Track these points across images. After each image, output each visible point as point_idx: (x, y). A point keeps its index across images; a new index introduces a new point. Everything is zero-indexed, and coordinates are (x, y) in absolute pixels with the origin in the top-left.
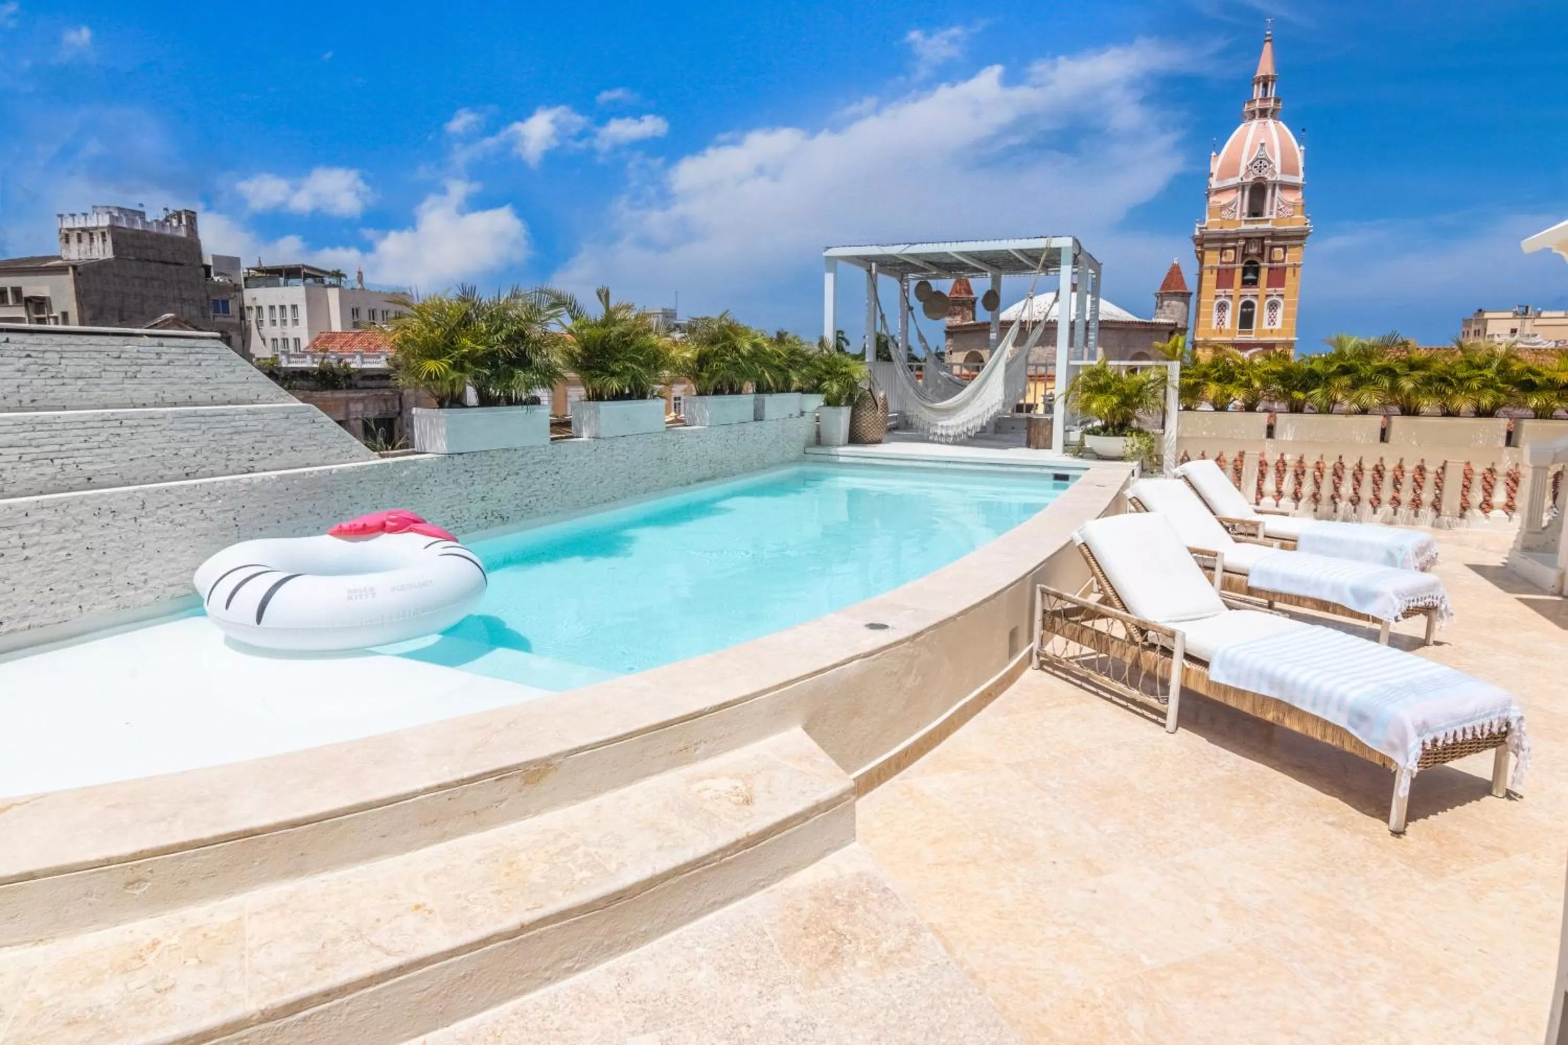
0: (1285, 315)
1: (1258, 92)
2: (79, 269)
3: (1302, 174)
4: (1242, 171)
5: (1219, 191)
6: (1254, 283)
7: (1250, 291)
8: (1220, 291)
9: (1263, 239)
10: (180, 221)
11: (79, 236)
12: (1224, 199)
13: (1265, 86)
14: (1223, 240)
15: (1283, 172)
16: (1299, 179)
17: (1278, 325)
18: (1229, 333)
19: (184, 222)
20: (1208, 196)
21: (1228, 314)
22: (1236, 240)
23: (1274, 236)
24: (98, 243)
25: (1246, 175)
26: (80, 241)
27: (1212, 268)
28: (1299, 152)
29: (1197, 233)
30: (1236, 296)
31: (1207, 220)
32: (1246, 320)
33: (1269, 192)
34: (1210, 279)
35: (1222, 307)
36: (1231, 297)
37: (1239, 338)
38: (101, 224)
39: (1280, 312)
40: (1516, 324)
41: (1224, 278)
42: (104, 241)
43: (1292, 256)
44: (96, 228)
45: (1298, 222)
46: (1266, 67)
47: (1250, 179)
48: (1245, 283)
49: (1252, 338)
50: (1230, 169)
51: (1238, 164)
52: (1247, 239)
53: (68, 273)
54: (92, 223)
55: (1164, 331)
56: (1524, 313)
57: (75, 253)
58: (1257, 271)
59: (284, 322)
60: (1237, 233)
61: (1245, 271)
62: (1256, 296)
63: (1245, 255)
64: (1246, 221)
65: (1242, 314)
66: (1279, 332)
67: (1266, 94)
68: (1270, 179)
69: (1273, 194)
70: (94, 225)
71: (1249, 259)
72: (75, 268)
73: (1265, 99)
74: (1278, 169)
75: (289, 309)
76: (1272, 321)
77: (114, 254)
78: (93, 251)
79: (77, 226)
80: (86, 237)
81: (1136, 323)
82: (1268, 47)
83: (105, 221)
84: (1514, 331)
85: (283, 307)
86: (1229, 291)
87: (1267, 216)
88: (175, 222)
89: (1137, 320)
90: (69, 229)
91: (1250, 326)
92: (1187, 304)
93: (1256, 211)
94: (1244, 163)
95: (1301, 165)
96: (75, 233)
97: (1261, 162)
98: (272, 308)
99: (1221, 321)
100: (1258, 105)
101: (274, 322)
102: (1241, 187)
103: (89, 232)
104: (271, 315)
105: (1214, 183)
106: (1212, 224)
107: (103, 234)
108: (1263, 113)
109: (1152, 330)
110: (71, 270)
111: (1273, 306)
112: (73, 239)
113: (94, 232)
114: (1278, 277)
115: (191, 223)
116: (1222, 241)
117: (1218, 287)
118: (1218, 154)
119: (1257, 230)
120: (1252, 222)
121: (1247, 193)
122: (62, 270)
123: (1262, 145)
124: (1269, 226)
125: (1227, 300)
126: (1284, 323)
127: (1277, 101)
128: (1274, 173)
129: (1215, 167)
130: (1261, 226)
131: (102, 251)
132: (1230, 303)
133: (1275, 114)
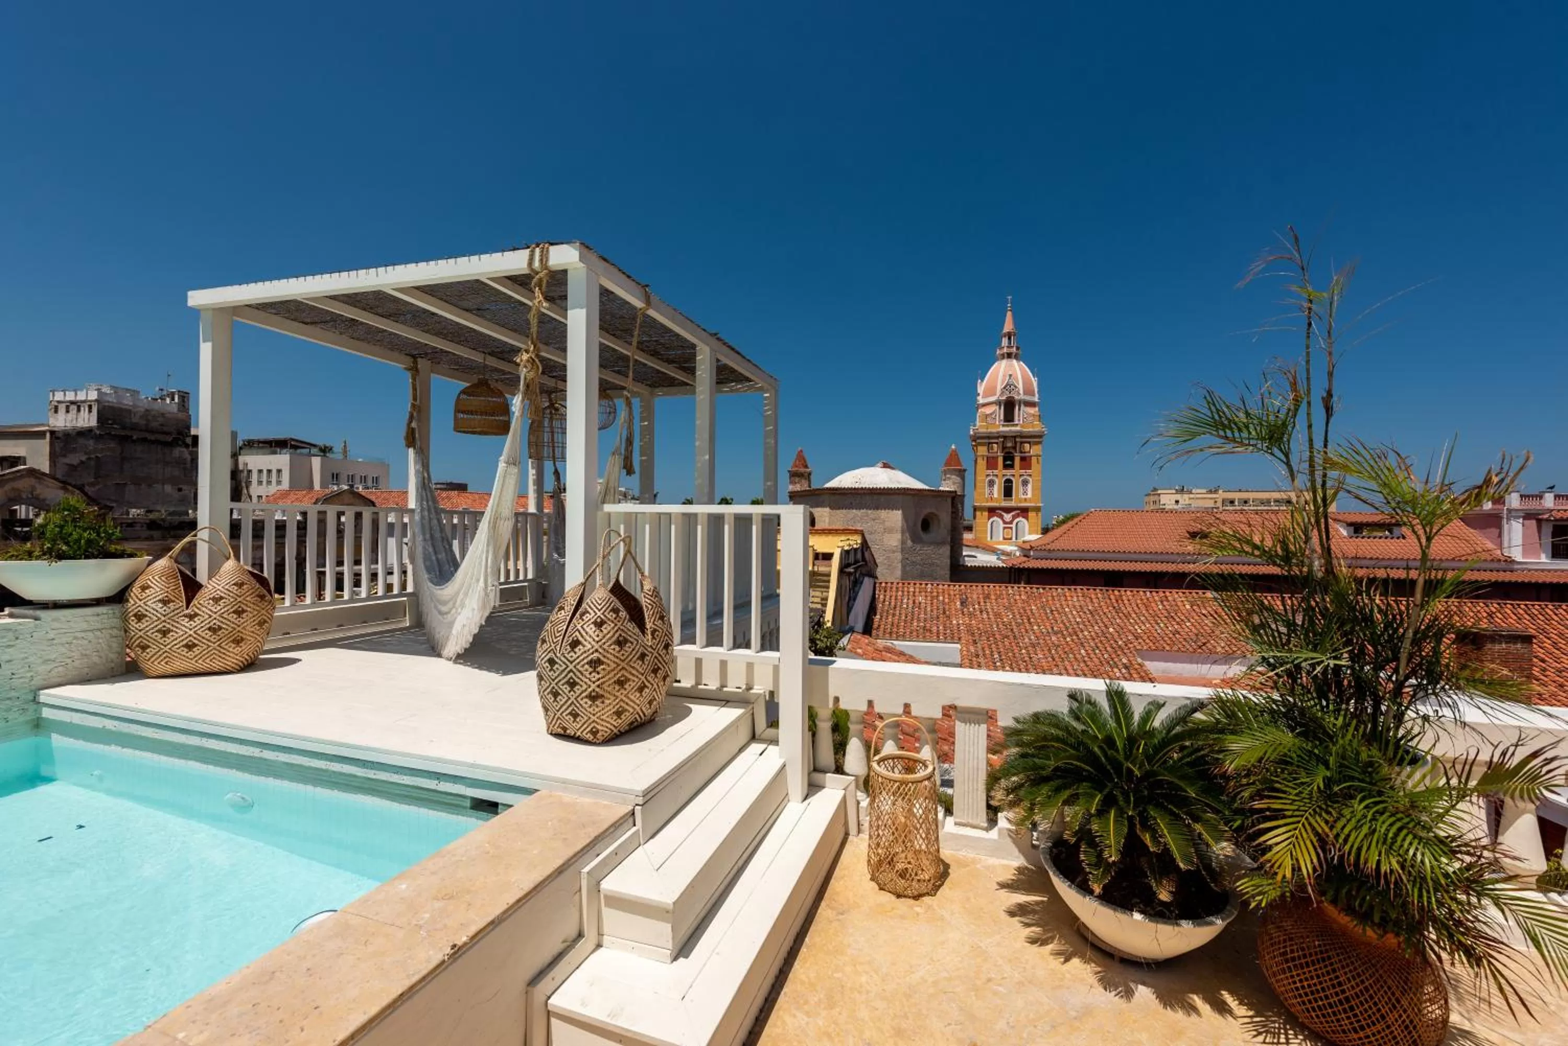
0: (1033, 490)
1: (1005, 341)
2: (57, 435)
3: (1037, 395)
4: (998, 392)
5: (984, 405)
6: (1011, 466)
7: (1009, 472)
8: (989, 472)
9: (1015, 437)
10: (173, 399)
11: (68, 407)
12: (988, 410)
13: (1010, 338)
14: (989, 438)
15: (1025, 393)
16: (1036, 399)
17: (1029, 495)
18: (997, 500)
19: (176, 400)
20: (977, 409)
21: (996, 487)
22: (998, 438)
23: (1022, 435)
24: (84, 413)
25: (1002, 393)
26: (68, 411)
27: (983, 456)
28: (1035, 382)
29: (972, 433)
30: (1000, 475)
31: (978, 423)
32: (1008, 491)
33: (1017, 407)
34: (982, 463)
35: (991, 483)
36: (997, 476)
37: (1004, 504)
38: (89, 398)
39: (1030, 486)
40: (1178, 497)
41: (991, 463)
42: (90, 411)
43: (1034, 450)
44: (84, 402)
45: (1036, 427)
46: (1008, 327)
47: (1004, 398)
48: (1006, 467)
49: (1012, 504)
50: (990, 391)
51: (996, 387)
52: (1005, 437)
53: (45, 438)
54: (81, 396)
55: (947, 496)
56: (1181, 491)
57: (61, 421)
58: (1012, 459)
59: (269, 483)
60: (998, 433)
61: (1005, 459)
62: (1013, 476)
63: (1004, 448)
64: (1003, 426)
65: (1005, 487)
66: (1031, 500)
67: (1010, 343)
68: (1016, 397)
69: (1019, 409)
70: (83, 398)
71: (1007, 450)
72: (52, 433)
73: (1009, 347)
74: (1021, 392)
75: (274, 473)
76: (1025, 493)
77: (98, 422)
78: (79, 420)
79: (68, 399)
80: (73, 408)
81: (925, 490)
82: (1009, 314)
83: (93, 395)
84: (1177, 502)
85: (269, 471)
86: (996, 472)
87: (1016, 422)
88: (168, 401)
89: (927, 488)
90: (59, 402)
91: (1011, 496)
92: (963, 478)
93: (1009, 417)
94: (999, 387)
95: (1036, 390)
96: (64, 405)
97: (1009, 387)
98: (260, 471)
99: (991, 493)
100: (1005, 350)
101: (260, 483)
102: (998, 403)
103: (78, 405)
104: (259, 477)
105: (981, 400)
106: (980, 426)
107: (90, 407)
108: (1009, 356)
109: (940, 496)
110: (48, 435)
111: (1025, 483)
112: (62, 408)
113: (82, 405)
114: (1026, 462)
115: (184, 401)
116: (987, 439)
117: (988, 469)
118: (982, 381)
119: (1011, 431)
120: (1007, 426)
121: (1002, 408)
122: (40, 435)
123: (1010, 376)
124: (1018, 428)
125: (994, 478)
126: (1033, 495)
127: (1018, 348)
128: (1019, 394)
129: (981, 389)
130: (1013, 428)
131: (87, 420)
132: (997, 480)
133: (1017, 357)
